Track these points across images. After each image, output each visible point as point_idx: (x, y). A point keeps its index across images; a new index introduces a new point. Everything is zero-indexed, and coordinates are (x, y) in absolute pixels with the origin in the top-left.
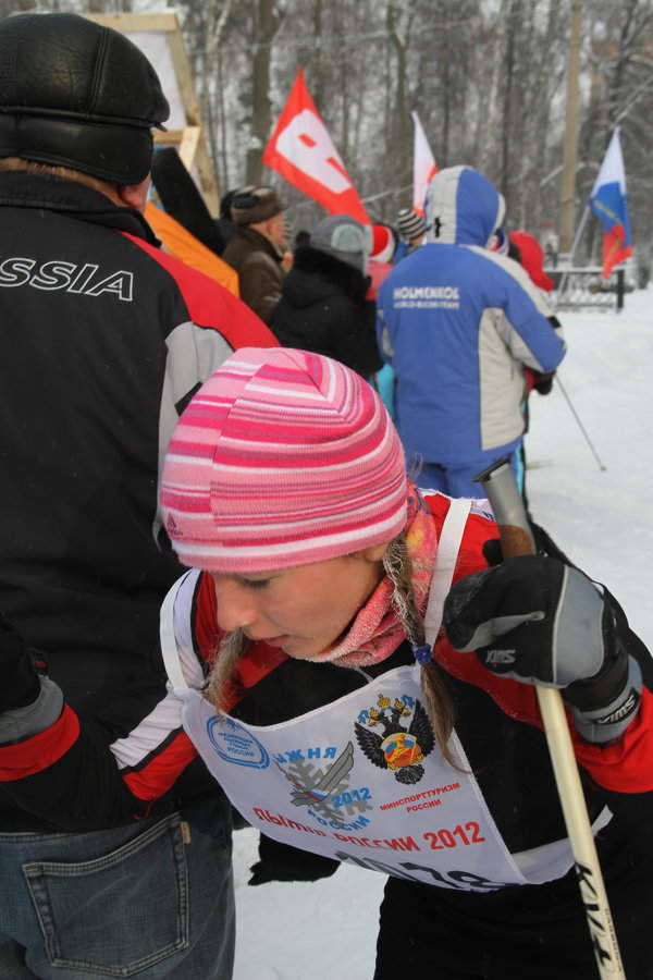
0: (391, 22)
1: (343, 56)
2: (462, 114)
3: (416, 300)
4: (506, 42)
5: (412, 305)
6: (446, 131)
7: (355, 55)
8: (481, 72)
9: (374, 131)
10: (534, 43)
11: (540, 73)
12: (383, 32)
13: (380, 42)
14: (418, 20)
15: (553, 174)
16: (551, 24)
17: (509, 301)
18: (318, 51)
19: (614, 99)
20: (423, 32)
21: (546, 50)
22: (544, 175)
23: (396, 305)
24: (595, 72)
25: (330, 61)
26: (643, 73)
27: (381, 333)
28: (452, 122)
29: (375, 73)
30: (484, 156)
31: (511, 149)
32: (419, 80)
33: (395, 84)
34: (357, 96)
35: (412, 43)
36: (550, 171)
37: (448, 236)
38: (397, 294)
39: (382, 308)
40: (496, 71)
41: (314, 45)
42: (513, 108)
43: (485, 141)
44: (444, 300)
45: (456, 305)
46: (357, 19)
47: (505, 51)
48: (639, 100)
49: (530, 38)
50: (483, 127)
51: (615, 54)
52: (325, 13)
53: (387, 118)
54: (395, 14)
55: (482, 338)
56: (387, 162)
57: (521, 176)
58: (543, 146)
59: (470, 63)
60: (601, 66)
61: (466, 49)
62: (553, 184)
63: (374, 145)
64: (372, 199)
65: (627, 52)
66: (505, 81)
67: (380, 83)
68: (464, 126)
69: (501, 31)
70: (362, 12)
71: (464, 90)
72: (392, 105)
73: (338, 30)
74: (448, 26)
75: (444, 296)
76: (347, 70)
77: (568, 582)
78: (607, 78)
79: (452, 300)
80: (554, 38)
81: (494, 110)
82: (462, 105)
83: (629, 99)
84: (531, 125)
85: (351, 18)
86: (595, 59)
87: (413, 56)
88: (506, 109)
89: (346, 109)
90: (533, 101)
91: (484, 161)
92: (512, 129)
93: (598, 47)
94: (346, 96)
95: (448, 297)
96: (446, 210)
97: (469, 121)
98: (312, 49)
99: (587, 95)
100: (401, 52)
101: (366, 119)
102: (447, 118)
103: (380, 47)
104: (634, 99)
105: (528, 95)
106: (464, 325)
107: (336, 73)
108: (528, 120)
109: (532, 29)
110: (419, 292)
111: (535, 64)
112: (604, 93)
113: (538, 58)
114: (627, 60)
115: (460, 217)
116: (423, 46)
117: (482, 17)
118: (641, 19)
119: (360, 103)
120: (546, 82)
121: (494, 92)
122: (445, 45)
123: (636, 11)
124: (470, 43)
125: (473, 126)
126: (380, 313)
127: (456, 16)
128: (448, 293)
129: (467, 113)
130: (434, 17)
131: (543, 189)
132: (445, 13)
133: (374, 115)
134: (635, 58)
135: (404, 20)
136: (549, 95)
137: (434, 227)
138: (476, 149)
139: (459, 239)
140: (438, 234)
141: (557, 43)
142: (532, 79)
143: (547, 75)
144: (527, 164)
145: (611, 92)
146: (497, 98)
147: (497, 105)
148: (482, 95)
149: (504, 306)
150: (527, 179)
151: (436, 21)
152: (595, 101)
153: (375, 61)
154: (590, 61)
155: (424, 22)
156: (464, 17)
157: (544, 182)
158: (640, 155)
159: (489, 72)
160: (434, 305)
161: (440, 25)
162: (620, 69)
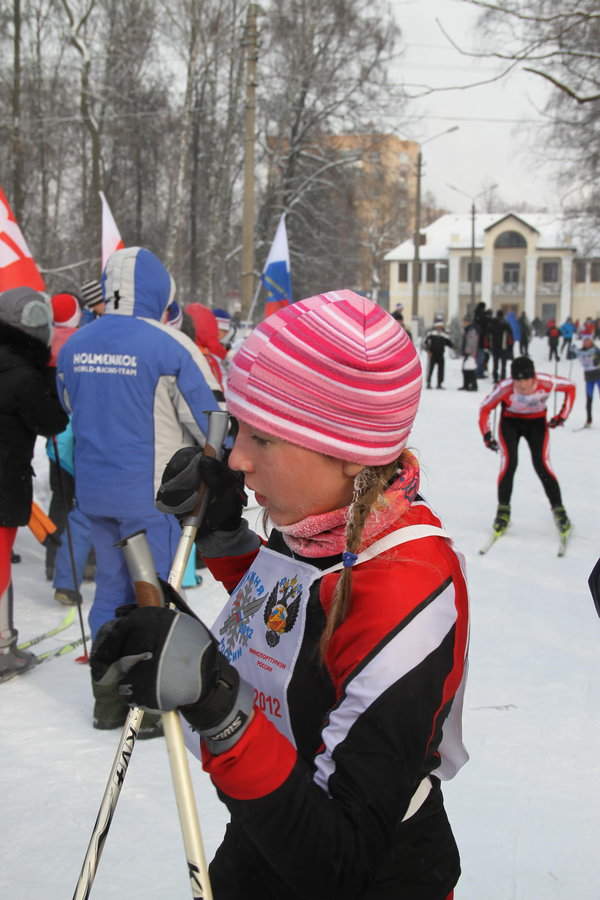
0: (84, 109)
1: (41, 136)
2: (154, 193)
3: (95, 366)
4: (192, 133)
5: (91, 369)
6: (139, 209)
7: (53, 135)
8: (170, 157)
9: (72, 205)
10: (216, 135)
11: (222, 162)
12: (78, 117)
13: (77, 126)
14: (110, 108)
15: (235, 251)
16: (231, 119)
17: (181, 369)
18: (17, 131)
19: (287, 186)
20: (116, 120)
21: (227, 141)
22: (230, 250)
23: (76, 369)
24: (271, 164)
25: (28, 140)
26: (311, 166)
27: (63, 393)
28: (144, 200)
29: (72, 153)
30: (174, 232)
31: (199, 226)
32: (114, 161)
33: (90, 164)
34: (56, 173)
35: (105, 129)
36: (234, 248)
37: (127, 308)
38: (77, 359)
39: (61, 372)
40: (183, 158)
41: (13, 124)
42: (199, 192)
43: (175, 219)
44: (122, 366)
45: (134, 372)
46: (53, 104)
47: (190, 140)
48: (309, 188)
49: (213, 130)
50: (173, 206)
51: (288, 148)
52: (22, 97)
53: (84, 193)
54: (88, 102)
55: (157, 403)
56: (85, 234)
57: (208, 251)
58: (227, 225)
59: (160, 148)
60: (276, 158)
61: (157, 137)
62: (237, 258)
63: (72, 218)
64: (71, 266)
65: (297, 148)
66: (192, 167)
67: (78, 162)
68: (156, 204)
69: (186, 123)
70: (58, 98)
71: (155, 171)
72: (89, 182)
73: (35, 112)
74: (139, 115)
75: (123, 363)
76: (45, 149)
77: (175, 628)
78: (280, 168)
79: (130, 367)
80: (234, 132)
81: (182, 192)
82: (153, 185)
83: (301, 187)
84: (215, 205)
85: (48, 103)
86: (271, 152)
87: (107, 140)
88: (194, 191)
89: (45, 183)
90: (217, 184)
91: (174, 236)
92: (199, 208)
93: (271, 141)
94: (45, 173)
95: (127, 364)
96: (125, 285)
97: (160, 199)
98: (11, 128)
99: (264, 182)
100: (95, 136)
101: (65, 194)
102: (140, 197)
103: (77, 131)
104: (305, 187)
105: (212, 180)
106: (140, 390)
107: (36, 151)
108: (213, 200)
109: (214, 122)
110: (98, 358)
111: (218, 152)
112: (279, 181)
113: (220, 147)
114: (298, 155)
115: (139, 291)
116: (115, 131)
117: (170, 109)
118: (308, 120)
119: (58, 179)
120: (228, 169)
121: (181, 176)
122: (137, 132)
123: (303, 113)
124: (159, 131)
125: (164, 205)
126: (61, 376)
127: (146, 107)
128: (127, 361)
129: (158, 192)
130: (125, 107)
131: (227, 262)
132: (135, 104)
133: (72, 191)
134: (304, 153)
135: (98, 107)
136: (232, 179)
137: (113, 300)
138: (167, 224)
139: (137, 312)
140: (116, 306)
141: (236, 136)
142: (216, 165)
143: (228, 164)
144: (212, 239)
145: (285, 181)
146: (184, 181)
147: (184, 187)
148: (173, 178)
149: (177, 374)
150: (213, 253)
151: (127, 111)
152: (271, 188)
153: (71, 143)
154: (265, 152)
155: (116, 111)
156: (153, 109)
157: (228, 256)
158: (311, 236)
159: (177, 158)
160: (112, 371)
161: (132, 115)
162: (291, 161)
